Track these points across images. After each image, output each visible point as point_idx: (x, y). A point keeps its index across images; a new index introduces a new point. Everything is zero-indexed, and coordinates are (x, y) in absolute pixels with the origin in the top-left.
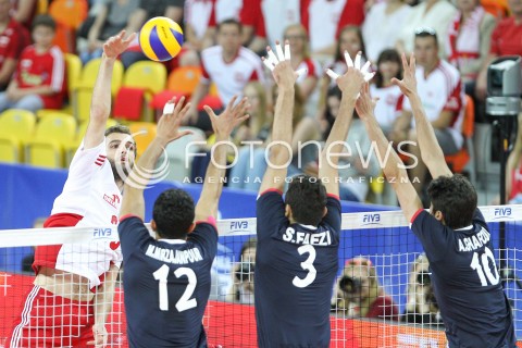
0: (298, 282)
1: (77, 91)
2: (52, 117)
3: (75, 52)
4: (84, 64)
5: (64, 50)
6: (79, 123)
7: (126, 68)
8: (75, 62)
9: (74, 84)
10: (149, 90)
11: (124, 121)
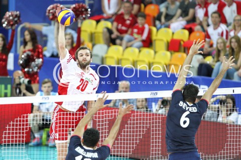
1: (155, 40)
6: (155, 52)
8: (154, 29)
9: (154, 37)
10: (182, 40)
11: (173, 52)
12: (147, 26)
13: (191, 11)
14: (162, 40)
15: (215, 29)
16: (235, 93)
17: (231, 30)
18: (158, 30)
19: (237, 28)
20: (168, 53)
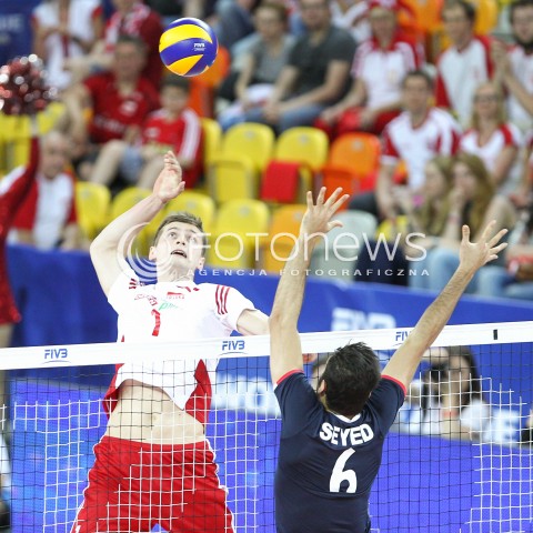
1: (216, 165)
3: (213, 116)
5: (200, 114)
6: (218, 205)
8: (213, 129)
9: (213, 156)
10: (305, 165)
11: (276, 205)
12: (191, 119)
13: (336, 70)
14: (236, 165)
15: (417, 125)
16: (501, 340)
17: (466, 133)
18: (225, 129)
19: (484, 123)
20: (260, 209)
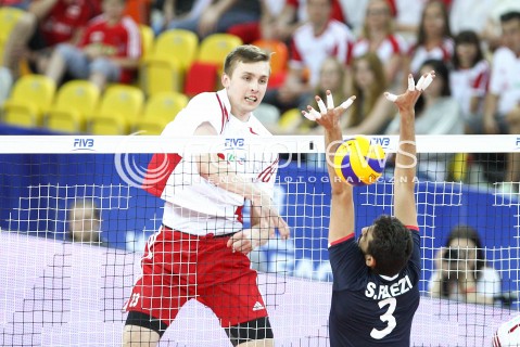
0: (376, 334)
2: (119, 92)
3: (148, 23)
4: (157, 35)
6: (147, 98)
7: (201, 40)
8: (148, 34)
14: (166, 64)
